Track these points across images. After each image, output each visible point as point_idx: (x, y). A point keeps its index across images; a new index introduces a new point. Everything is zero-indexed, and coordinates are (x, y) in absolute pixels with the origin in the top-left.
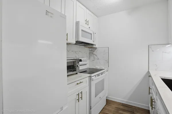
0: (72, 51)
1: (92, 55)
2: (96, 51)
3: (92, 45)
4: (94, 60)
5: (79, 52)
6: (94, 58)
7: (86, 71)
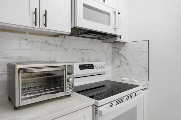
0: (74, 49)
1: (117, 55)
2: (124, 48)
3: (115, 36)
4: (120, 65)
5: (90, 51)
6: (121, 62)
7: (104, 86)
